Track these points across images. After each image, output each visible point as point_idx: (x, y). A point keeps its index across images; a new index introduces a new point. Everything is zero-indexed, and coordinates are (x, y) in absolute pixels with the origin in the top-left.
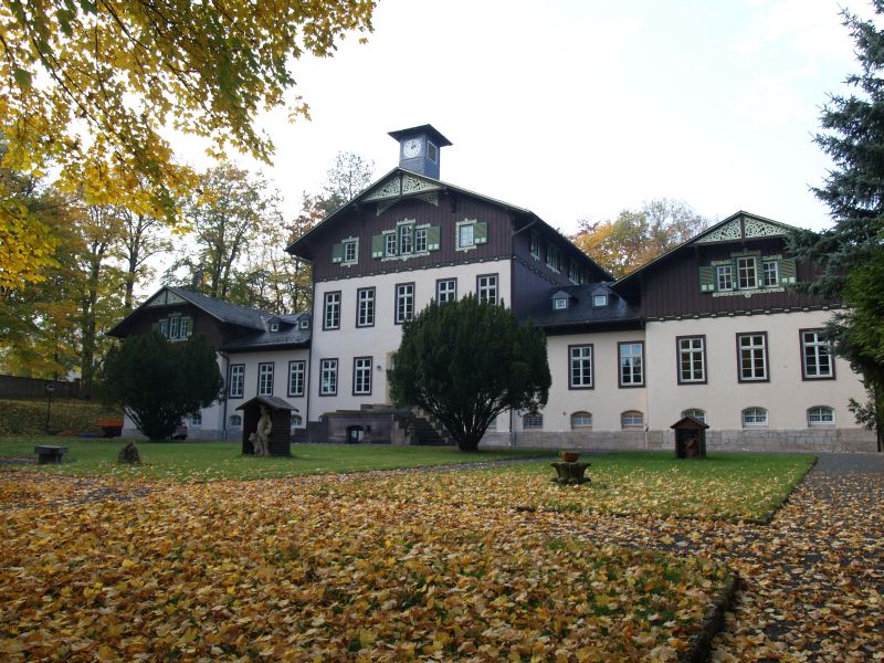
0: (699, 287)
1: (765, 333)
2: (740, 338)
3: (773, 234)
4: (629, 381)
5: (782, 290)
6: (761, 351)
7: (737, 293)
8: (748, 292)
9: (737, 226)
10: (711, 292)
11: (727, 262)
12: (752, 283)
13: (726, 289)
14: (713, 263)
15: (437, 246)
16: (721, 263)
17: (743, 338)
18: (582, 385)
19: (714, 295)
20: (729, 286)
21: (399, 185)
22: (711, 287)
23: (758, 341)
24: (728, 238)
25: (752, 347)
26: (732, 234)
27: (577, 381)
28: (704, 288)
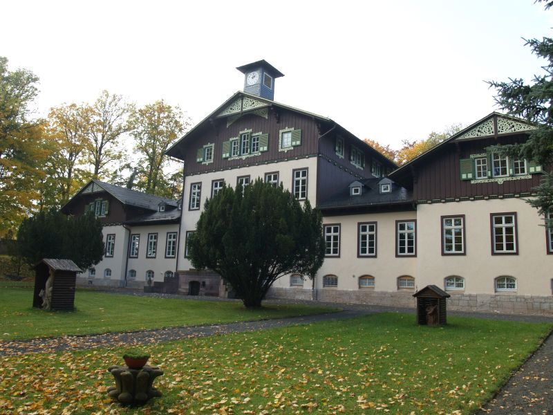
0: (460, 176)
1: (515, 214)
2: (494, 217)
3: (521, 130)
4: (404, 252)
5: (530, 177)
6: (511, 228)
7: (491, 180)
8: (500, 180)
9: (491, 124)
10: (470, 180)
11: (483, 155)
12: (504, 172)
13: (482, 177)
14: (472, 156)
15: (266, 148)
16: (478, 156)
17: (496, 218)
18: (367, 254)
19: (472, 182)
20: (485, 174)
21: (240, 104)
22: (470, 176)
23: (508, 220)
24: (483, 135)
25: (504, 225)
26: (487, 131)
27: (364, 251)
28: (464, 176)
